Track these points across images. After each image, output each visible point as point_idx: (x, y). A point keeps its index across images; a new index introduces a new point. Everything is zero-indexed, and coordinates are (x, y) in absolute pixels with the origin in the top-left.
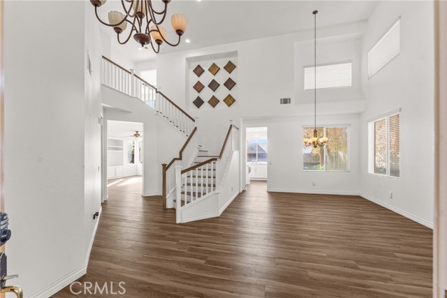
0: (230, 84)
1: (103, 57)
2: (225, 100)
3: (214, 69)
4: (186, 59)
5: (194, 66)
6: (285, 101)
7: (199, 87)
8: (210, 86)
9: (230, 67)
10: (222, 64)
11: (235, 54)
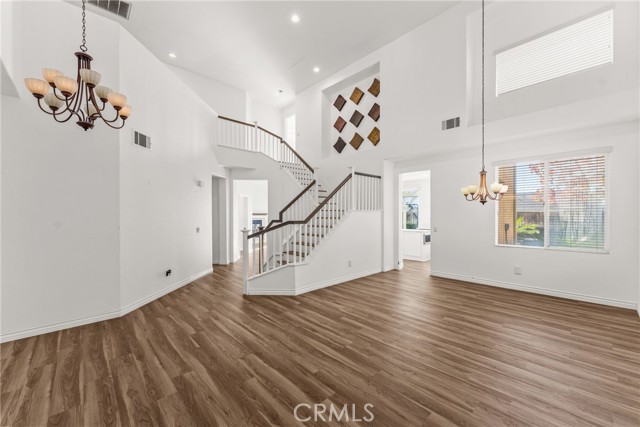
0: (375, 112)
1: (220, 117)
2: (369, 138)
3: (357, 96)
4: (324, 91)
5: (335, 98)
6: (451, 124)
7: (340, 125)
8: (352, 121)
9: (375, 89)
10: (365, 85)
11: (376, 67)
